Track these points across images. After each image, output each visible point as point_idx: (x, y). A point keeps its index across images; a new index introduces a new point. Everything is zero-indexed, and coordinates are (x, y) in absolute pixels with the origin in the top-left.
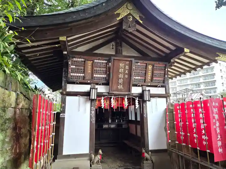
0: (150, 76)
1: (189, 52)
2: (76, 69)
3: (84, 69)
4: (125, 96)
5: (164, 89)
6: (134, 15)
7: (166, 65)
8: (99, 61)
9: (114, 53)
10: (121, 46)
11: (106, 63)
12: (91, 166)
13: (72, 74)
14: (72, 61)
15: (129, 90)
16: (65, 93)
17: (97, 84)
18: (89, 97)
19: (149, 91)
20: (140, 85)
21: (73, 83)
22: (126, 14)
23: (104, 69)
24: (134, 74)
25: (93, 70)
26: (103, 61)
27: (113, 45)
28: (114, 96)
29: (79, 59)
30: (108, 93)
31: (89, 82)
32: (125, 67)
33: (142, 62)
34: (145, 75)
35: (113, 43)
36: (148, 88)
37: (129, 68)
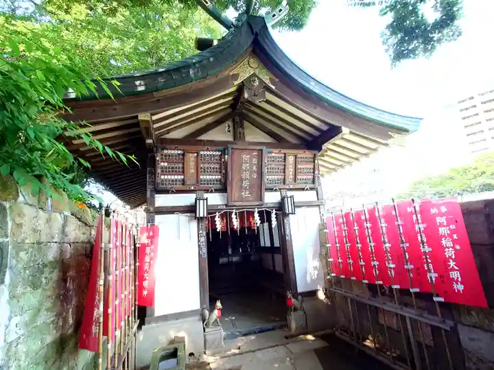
0: (291, 173)
1: (349, 132)
2: (169, 168)
3: (183, 168)
4: (255, 208)
5: (315, 192)
6: (261, 76)
7: (315, 155)
8: (208, 153)
9: (231, 139)
10: (242, 126)
11: (221, 155)
12: (204, 331)
13: (162, 177)
14: (162, 155)
15: (261, 198)
16: (152, 209)
17: (207, 191)
18: (194, 214)
19: (292, 197)
20: (277, 188)
21: (166, 192)
22: (248, 75)
23: (218, 166)
24: (266, 171)
25: (199, 169)
26: (214, 153)
27: (229, 126)
28: (236, 209)
29: (173, 152)
30: (226, 205)
31: (192, 188)
32: (251, 161)
33: (277, 151)
34: (284, 172)
35: (230, 123)
36: (289, 194)
37: (258, 162)
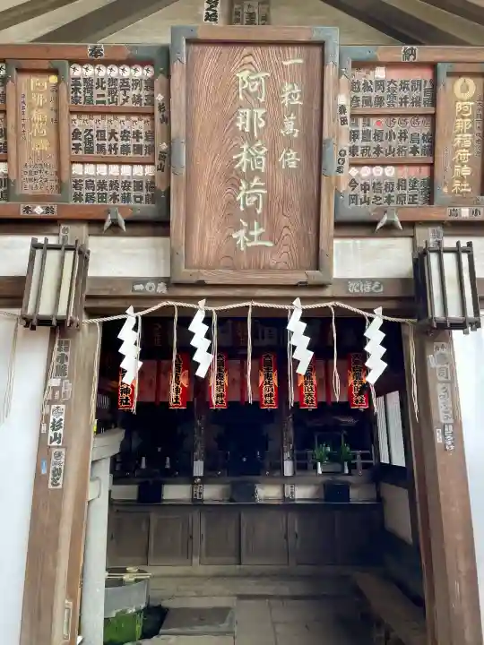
0: (464, 154)
4: (291, 299)
8: (102, 72)
11: (150, 84)
15: (318, 260)
17: (96, 224)
19: (465, 252)
20: (397, 219)
24: (345, 144)
26: (128, 72)
28: (209, 299)
31: (39, 211)
32: (275, 97)
33: (397, 54)
34: (432, 150)
37: (307, 98)
